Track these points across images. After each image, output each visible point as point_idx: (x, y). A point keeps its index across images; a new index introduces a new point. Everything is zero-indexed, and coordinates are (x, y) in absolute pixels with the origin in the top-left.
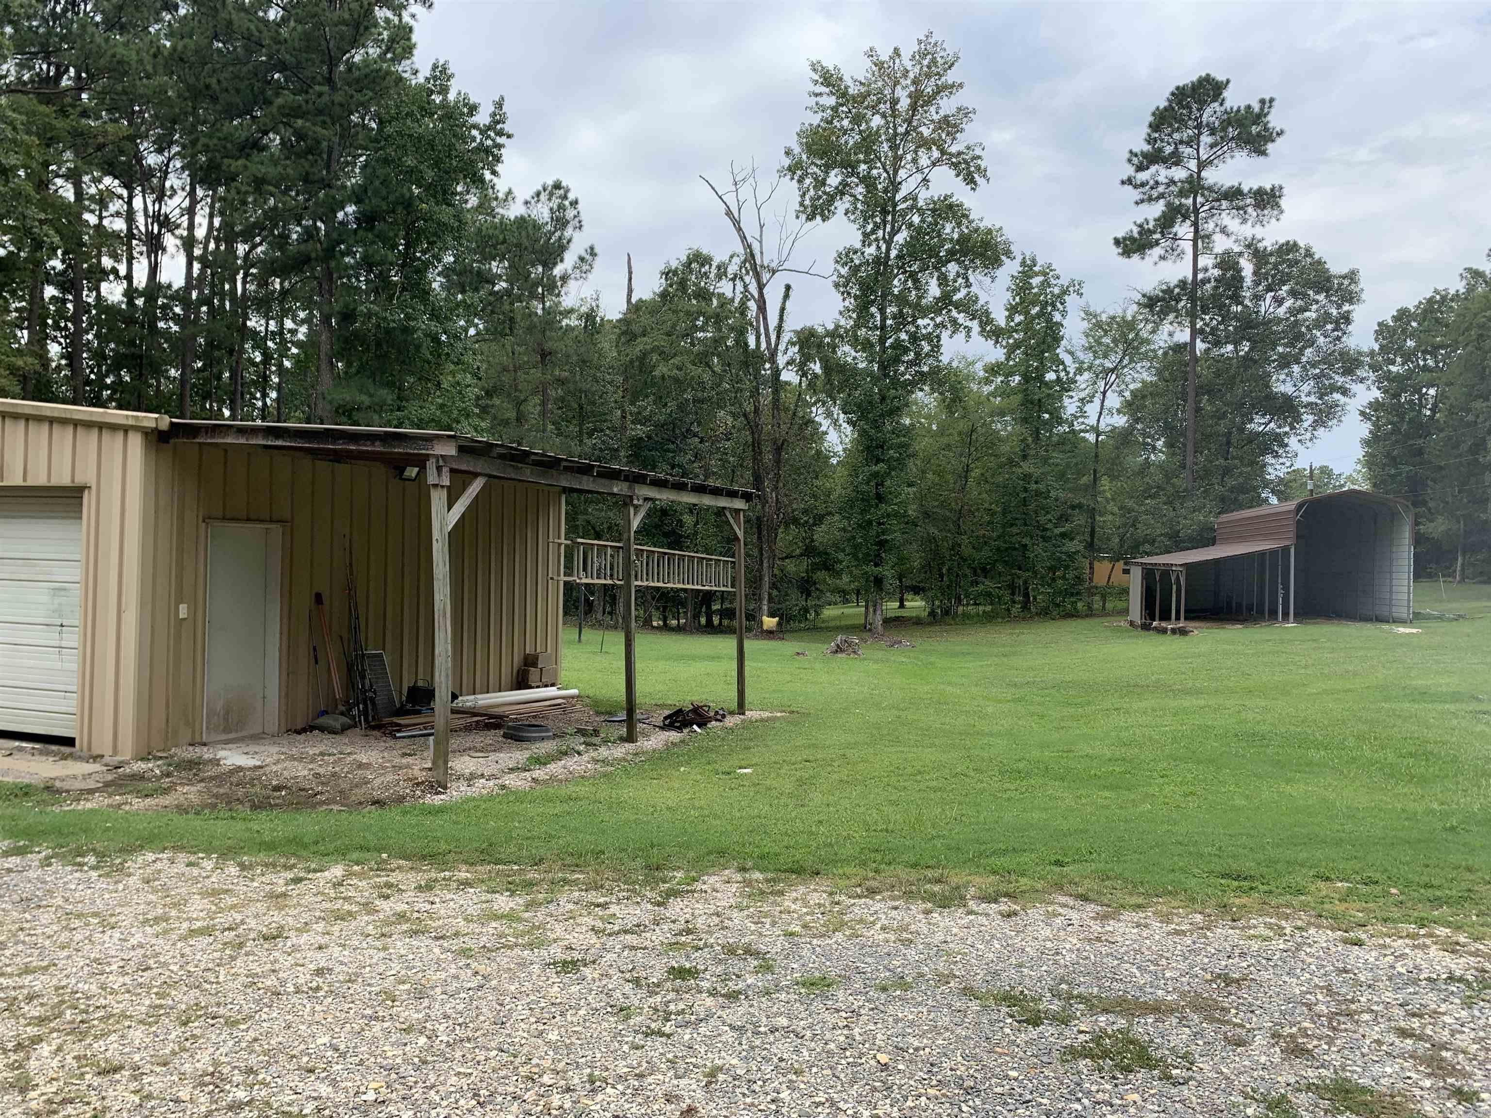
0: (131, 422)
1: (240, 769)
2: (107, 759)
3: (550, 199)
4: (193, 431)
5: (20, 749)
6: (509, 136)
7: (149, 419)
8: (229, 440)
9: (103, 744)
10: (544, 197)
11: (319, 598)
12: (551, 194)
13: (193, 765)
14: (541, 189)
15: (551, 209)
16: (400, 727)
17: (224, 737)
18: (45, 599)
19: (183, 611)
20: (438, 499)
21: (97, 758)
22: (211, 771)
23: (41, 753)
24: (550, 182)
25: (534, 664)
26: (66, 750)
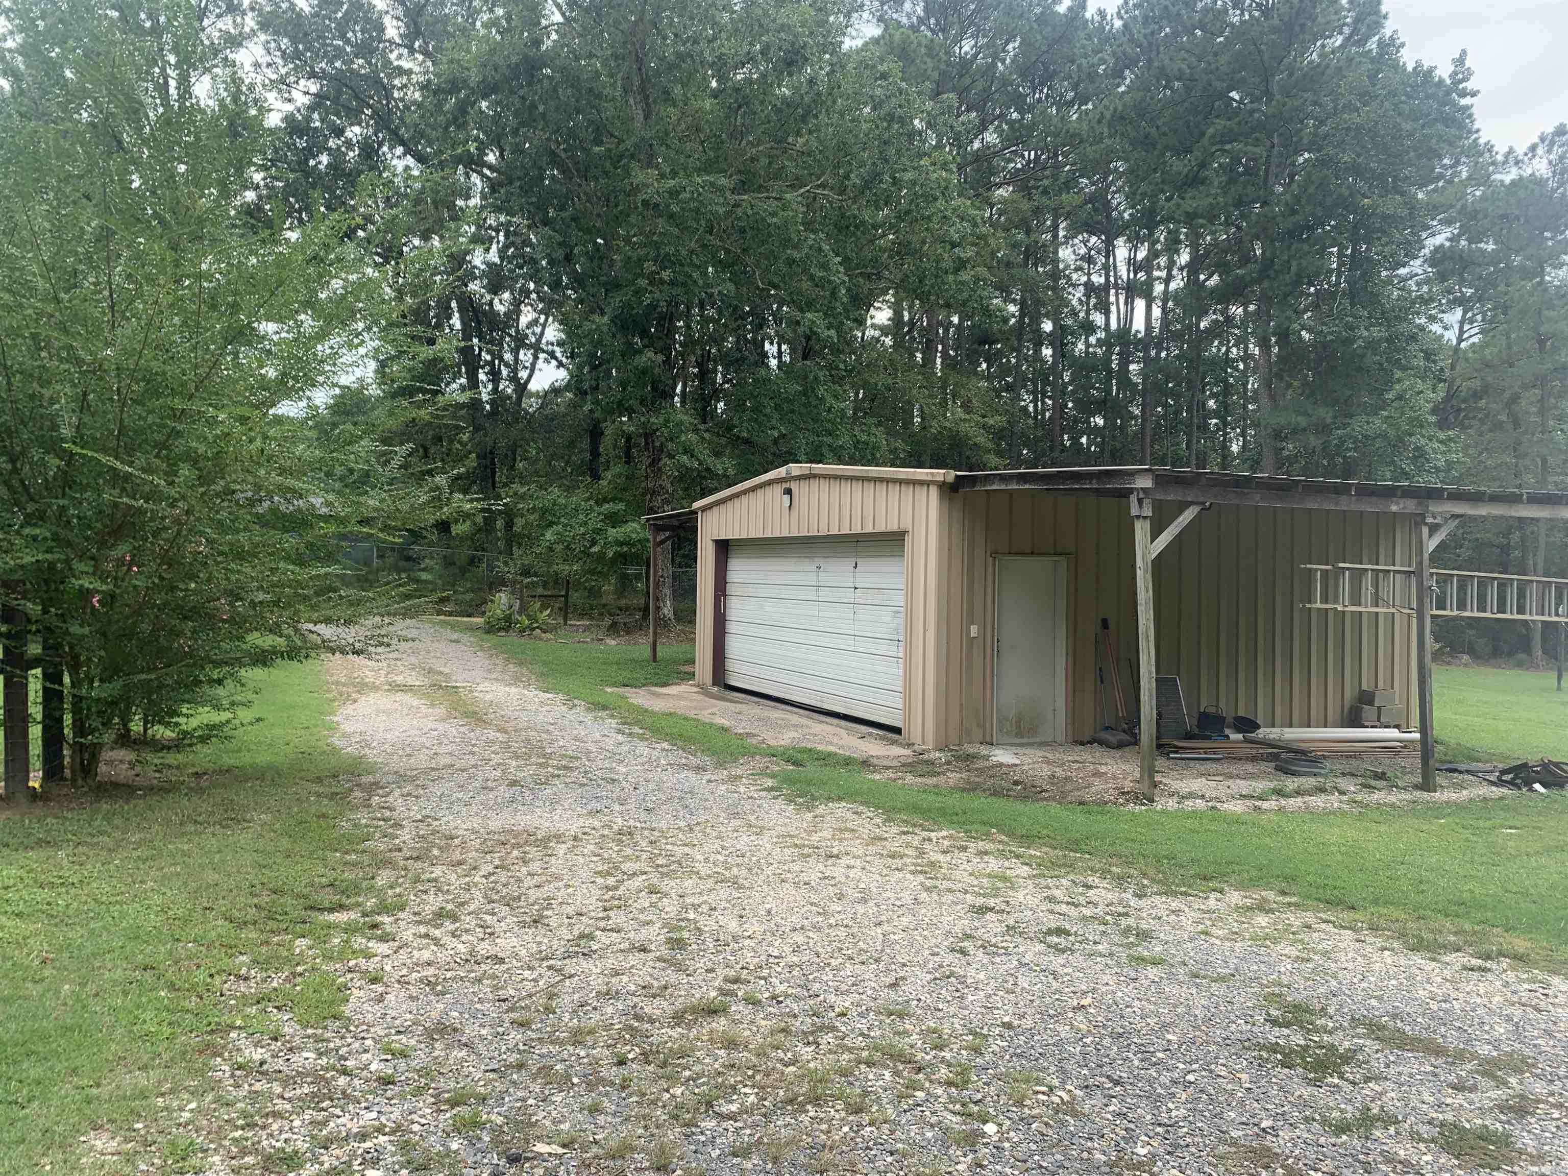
0: (930, 478)
1: (1001, 765)
2: (916, 747)
3: (1549, 151)
4: (973, 480)
5: (870, 734)
6: (1474, 94)
7: (939, 474)
8: (994, 487)
9: (917, 738)
10: (1540, 151)
11: (1105, 624)
12: (1552, 143)
13: (970, 758)
14: (1537, 140)
15: (1550, 162)
16: (1177, 749)
17: (1017, 741)
18: (888, 619)
19: (974, 630)
20: (1141, 530)
21: (909, 745)
22: (979, 764)
23: (882, 738)
24: (1550, 130)
25: (1371, 703)
26: (895, 737)
